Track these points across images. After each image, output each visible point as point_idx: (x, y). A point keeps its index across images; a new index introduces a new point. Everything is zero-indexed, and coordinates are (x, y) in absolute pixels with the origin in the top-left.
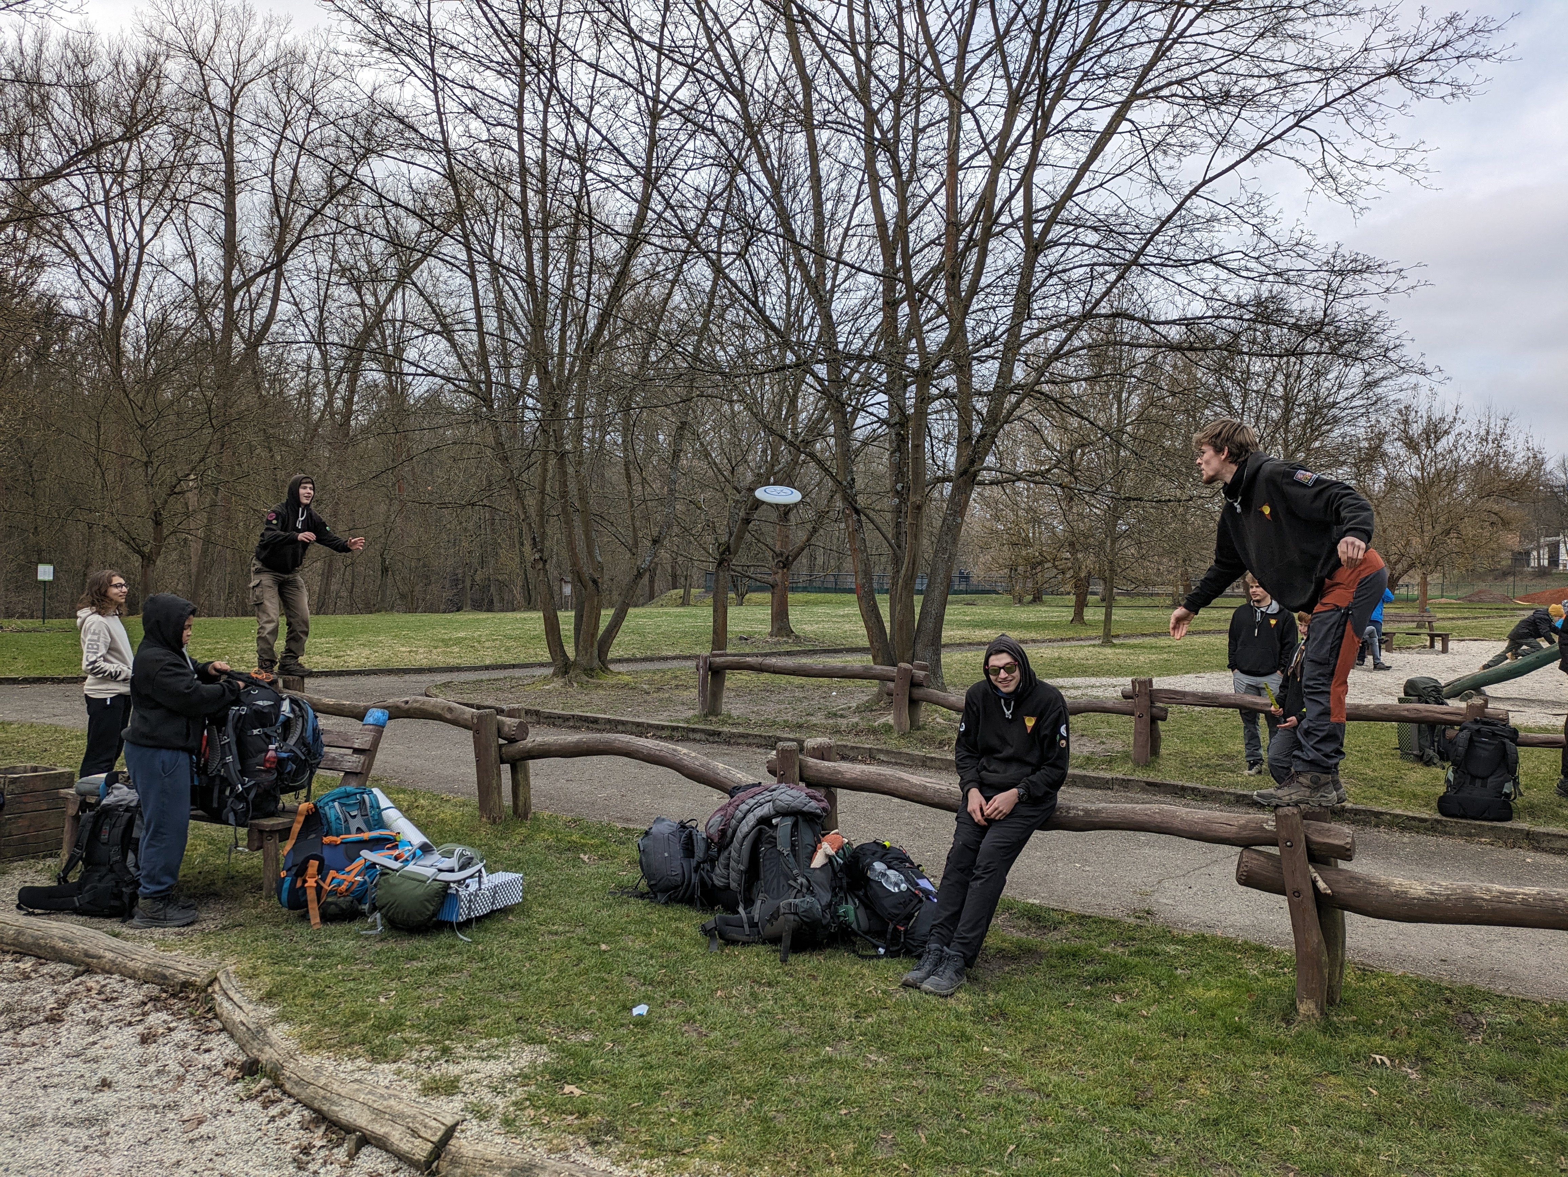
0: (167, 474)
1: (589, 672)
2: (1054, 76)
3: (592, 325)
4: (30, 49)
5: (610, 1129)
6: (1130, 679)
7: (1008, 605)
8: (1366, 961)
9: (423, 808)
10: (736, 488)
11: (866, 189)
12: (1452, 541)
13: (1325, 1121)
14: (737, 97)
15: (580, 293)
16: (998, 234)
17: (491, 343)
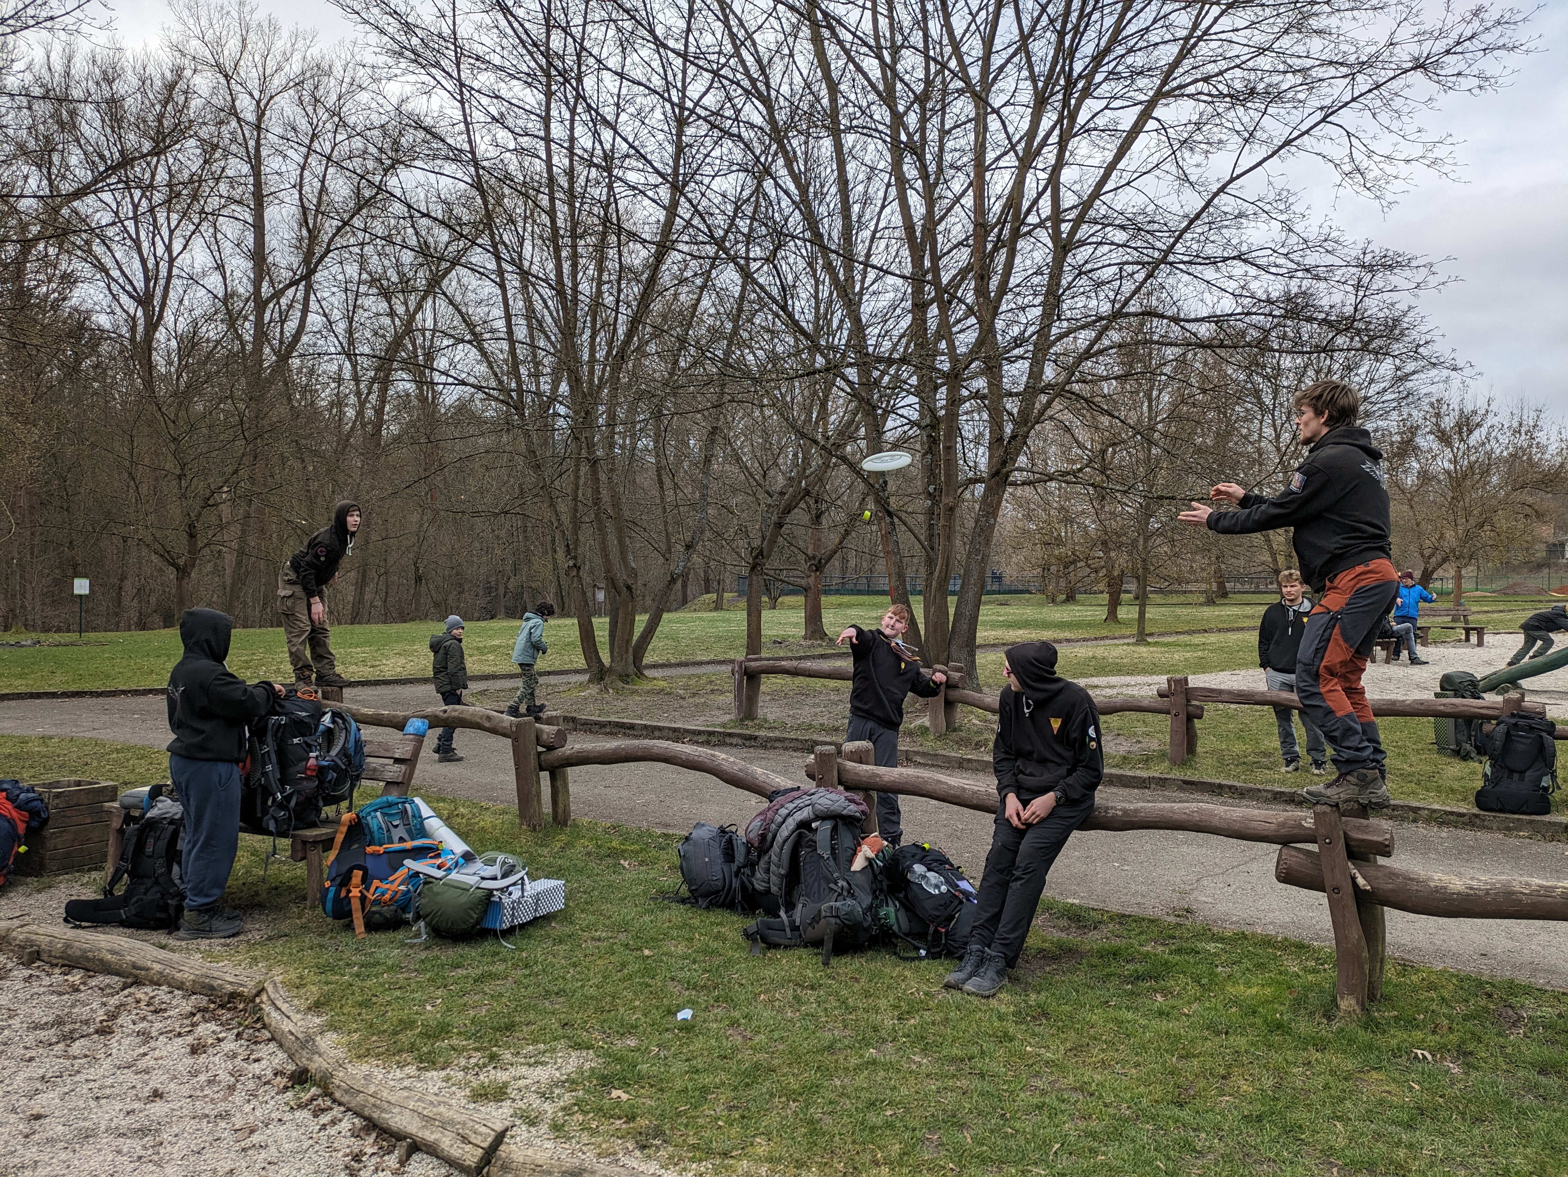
0: (200, 486)
1: (625, 678)
2: (1080, 76)
3: (621, 330)
4: (58, 65)
5: (658, 1132)
6: (1165, 677)
7: (1041, 605)
8: (1406, 956)
9: (463, 816)
10: (767, 492)
11: (893, 191)
12: (1486, 534)
13: (1368, 1116)
14: (763, 103)
15: (609, 300)
16: (1025, 234)
17: (522, 352)
